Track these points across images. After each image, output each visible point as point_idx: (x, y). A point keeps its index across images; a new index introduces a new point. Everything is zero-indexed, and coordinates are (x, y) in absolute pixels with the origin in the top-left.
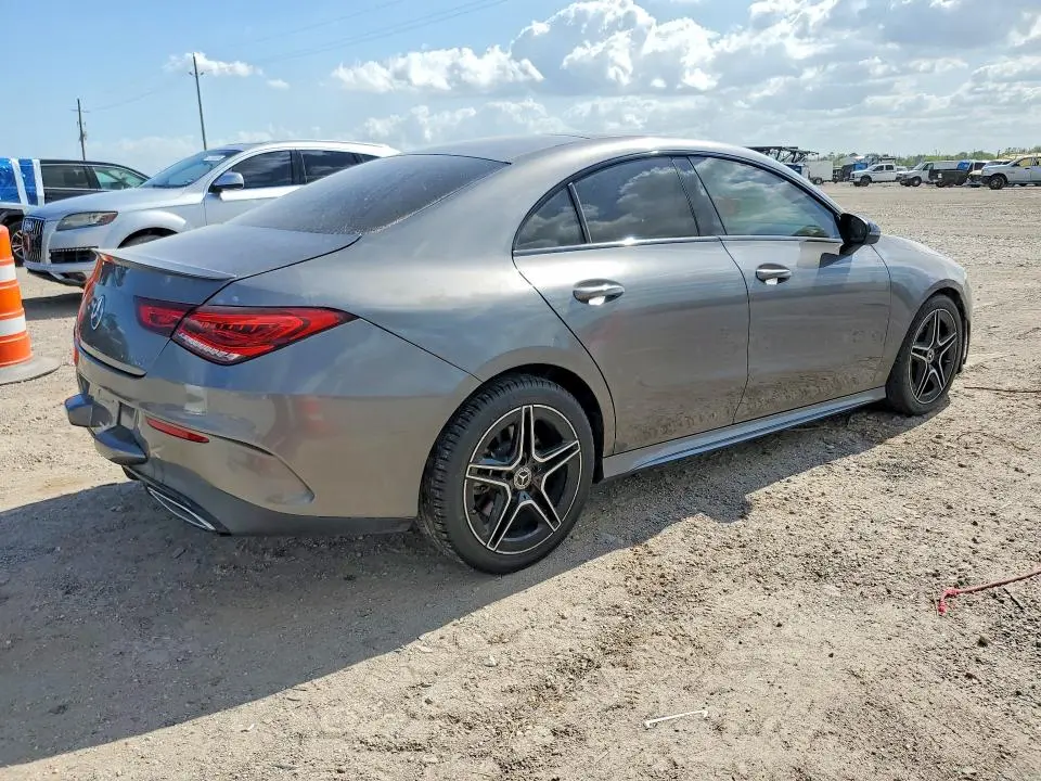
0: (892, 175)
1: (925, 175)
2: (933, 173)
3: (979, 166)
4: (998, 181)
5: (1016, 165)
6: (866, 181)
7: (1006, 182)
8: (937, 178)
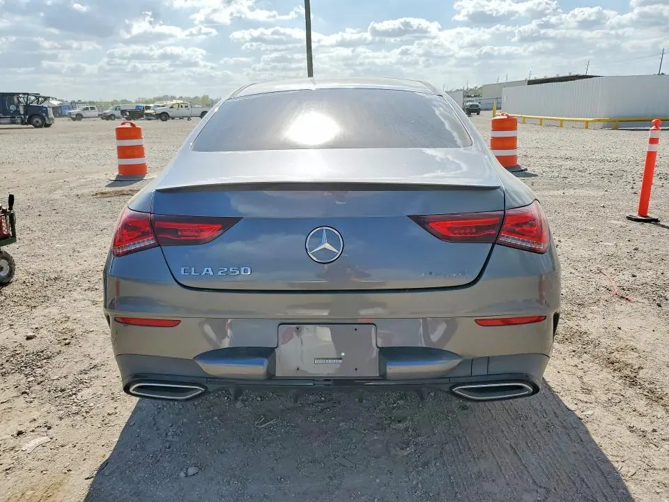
0: (96, 113)
1: (118, 113)
2: (123, 112)
3: (148, 108)
4: (164, 116)
5: (172, 107)
6: (79, 117)
7: (169, 117)
8: (126, 115)
